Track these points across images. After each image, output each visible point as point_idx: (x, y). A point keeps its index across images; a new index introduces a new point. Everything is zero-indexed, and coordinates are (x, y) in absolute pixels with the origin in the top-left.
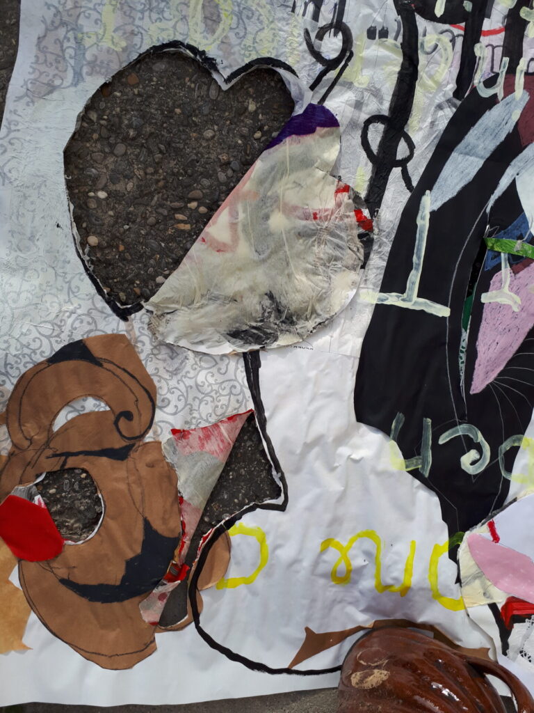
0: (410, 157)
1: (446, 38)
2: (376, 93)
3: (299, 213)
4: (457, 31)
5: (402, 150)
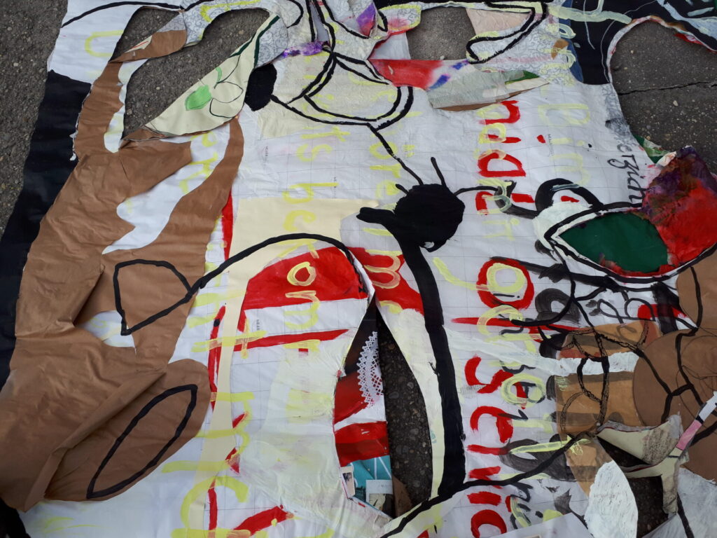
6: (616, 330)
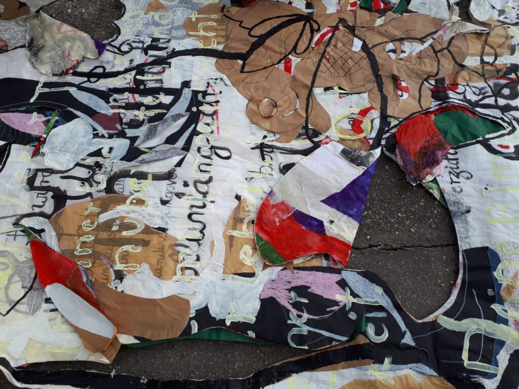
0: (91, 82)
1: (128, 81)
2: (113, 67)
3: (70, 50)
4: (131, 84)
5: (92, 80)
6: (472, 79)
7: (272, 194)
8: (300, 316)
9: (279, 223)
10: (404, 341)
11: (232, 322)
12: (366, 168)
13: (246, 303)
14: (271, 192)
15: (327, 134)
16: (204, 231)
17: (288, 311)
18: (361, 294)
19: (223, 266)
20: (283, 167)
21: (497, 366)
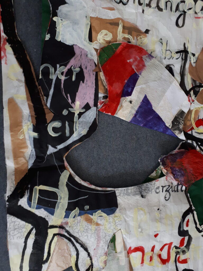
7: (151, 57)
8: (62, 73)
9: (129, 62)
10: (50, 147)
11: (55, 22)
12: (170, 127)
13: (70, 34)
14: (152, 57)
15: (196, 101)
16: (121, 3)
17: (66, 65)
18: (81, 119)
19: (96, 17)
20: (171, 68)
21: (37, 208)
